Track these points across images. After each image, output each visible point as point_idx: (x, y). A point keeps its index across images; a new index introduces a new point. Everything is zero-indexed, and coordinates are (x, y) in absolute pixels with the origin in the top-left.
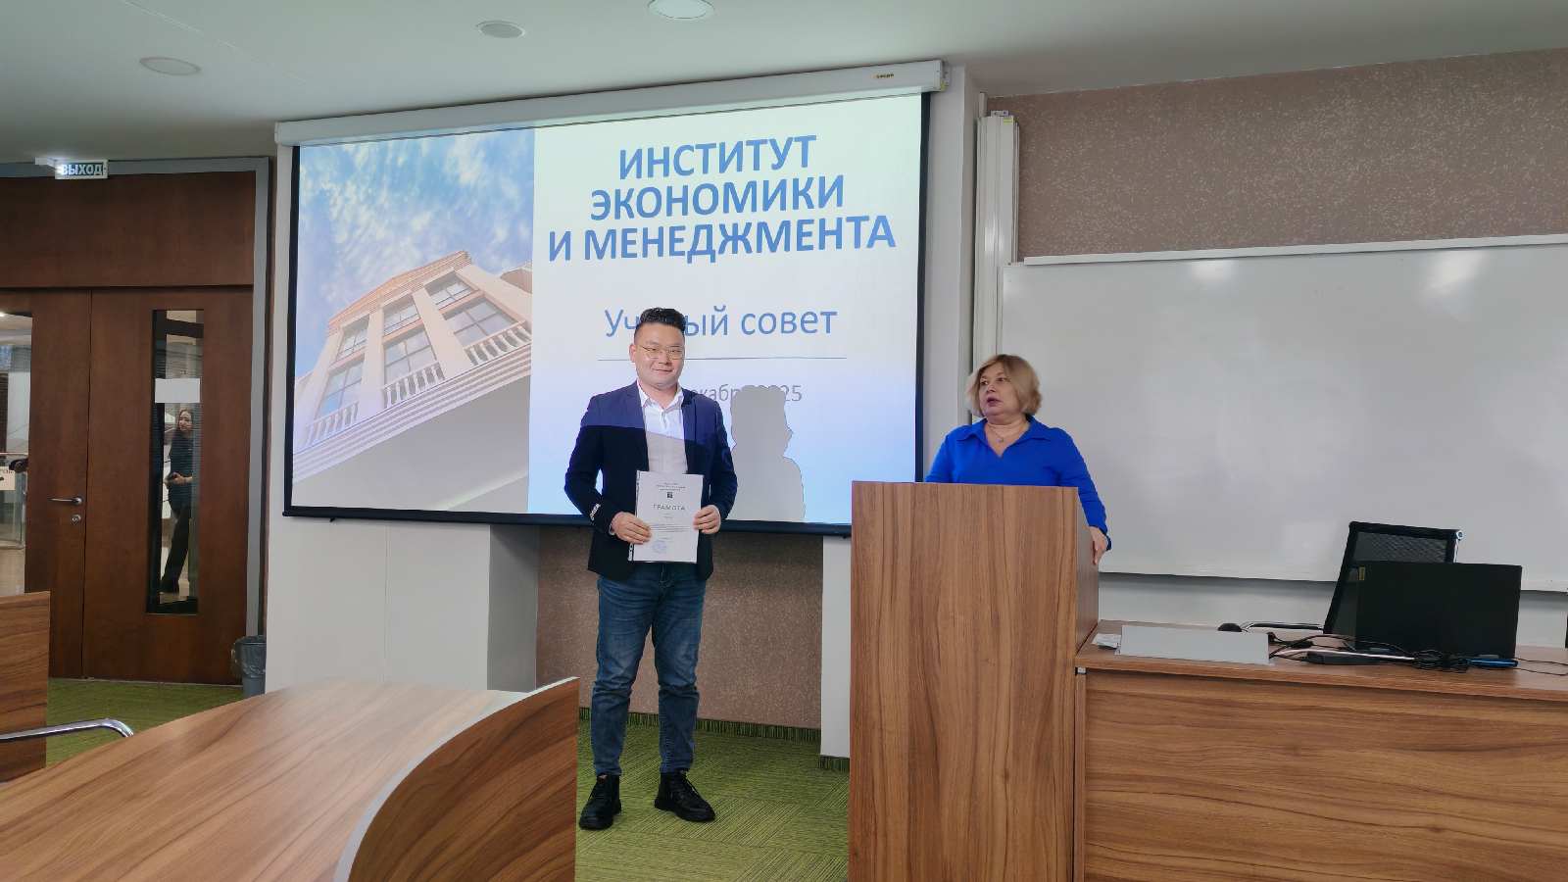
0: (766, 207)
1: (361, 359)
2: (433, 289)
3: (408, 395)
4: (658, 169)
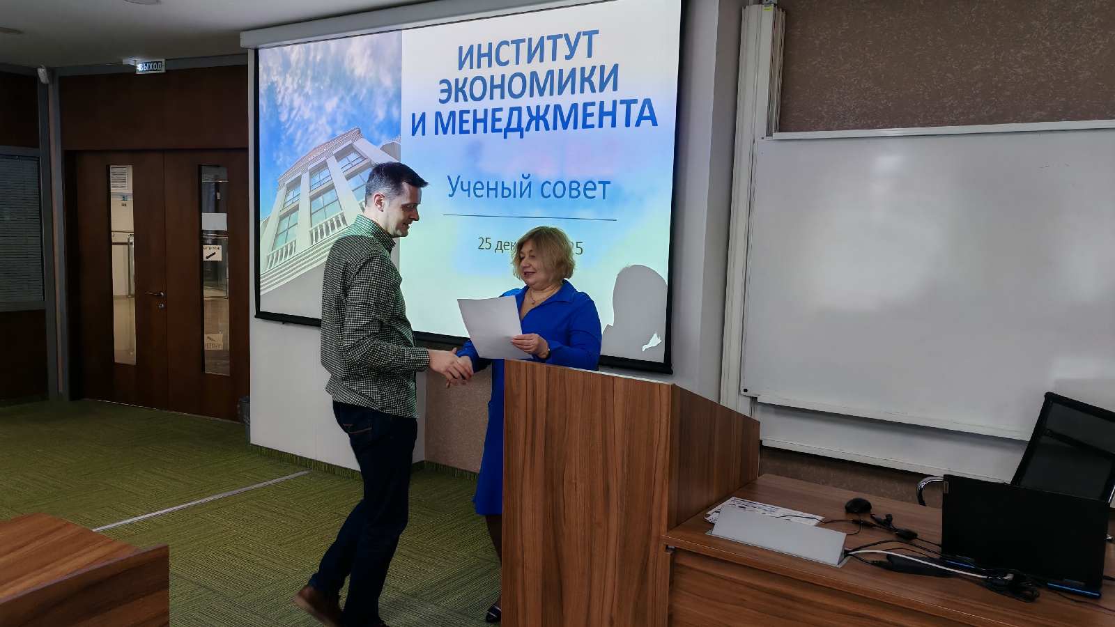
0: (560, 93)
1: (296, 209)
2: (339, 156)
3: (325, 236)
4: (484, 60)
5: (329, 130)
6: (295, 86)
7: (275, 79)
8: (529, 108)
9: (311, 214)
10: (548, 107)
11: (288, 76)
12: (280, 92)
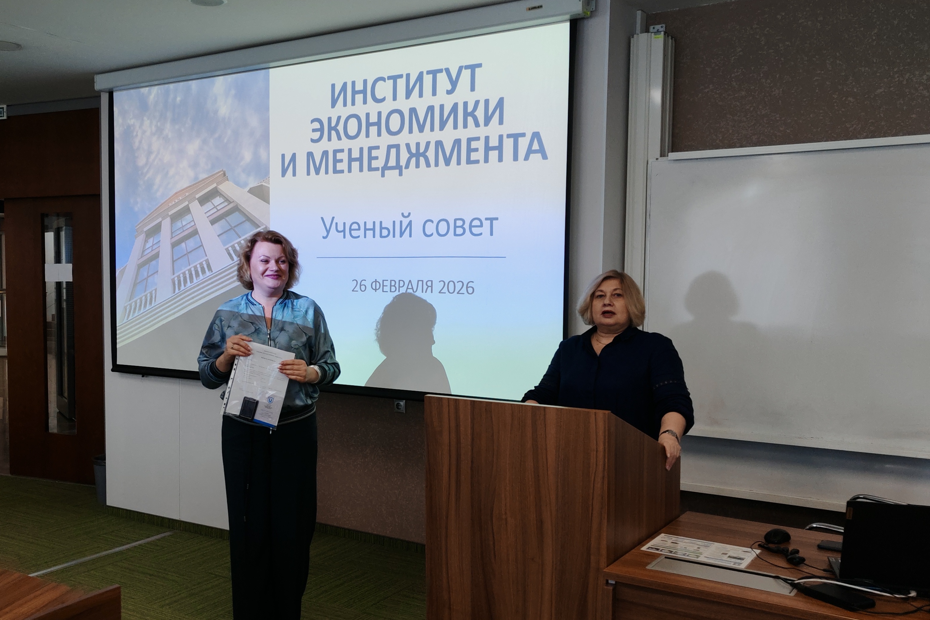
0: (442, 128)
1: (156, 256)
2: (203, 200)
3: (189, 284)
4: (359, 98)
5: (191, 174)
6: (154, 129)
7: (132, 122)
8: (408, 146)
9: (173, 261)
10: (428, 144)
11: (145, 118)
12: (137, 135)
